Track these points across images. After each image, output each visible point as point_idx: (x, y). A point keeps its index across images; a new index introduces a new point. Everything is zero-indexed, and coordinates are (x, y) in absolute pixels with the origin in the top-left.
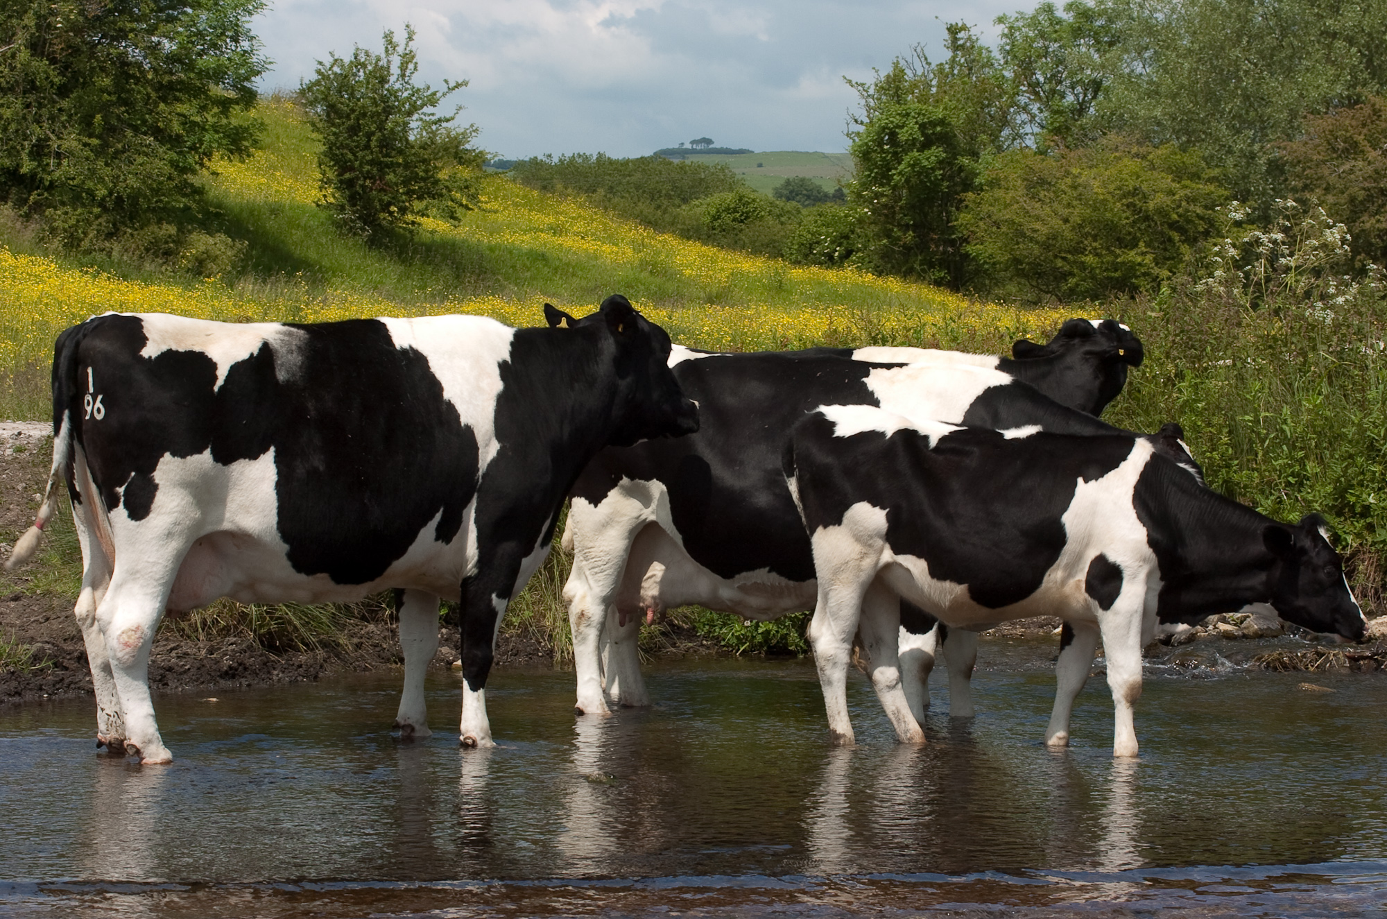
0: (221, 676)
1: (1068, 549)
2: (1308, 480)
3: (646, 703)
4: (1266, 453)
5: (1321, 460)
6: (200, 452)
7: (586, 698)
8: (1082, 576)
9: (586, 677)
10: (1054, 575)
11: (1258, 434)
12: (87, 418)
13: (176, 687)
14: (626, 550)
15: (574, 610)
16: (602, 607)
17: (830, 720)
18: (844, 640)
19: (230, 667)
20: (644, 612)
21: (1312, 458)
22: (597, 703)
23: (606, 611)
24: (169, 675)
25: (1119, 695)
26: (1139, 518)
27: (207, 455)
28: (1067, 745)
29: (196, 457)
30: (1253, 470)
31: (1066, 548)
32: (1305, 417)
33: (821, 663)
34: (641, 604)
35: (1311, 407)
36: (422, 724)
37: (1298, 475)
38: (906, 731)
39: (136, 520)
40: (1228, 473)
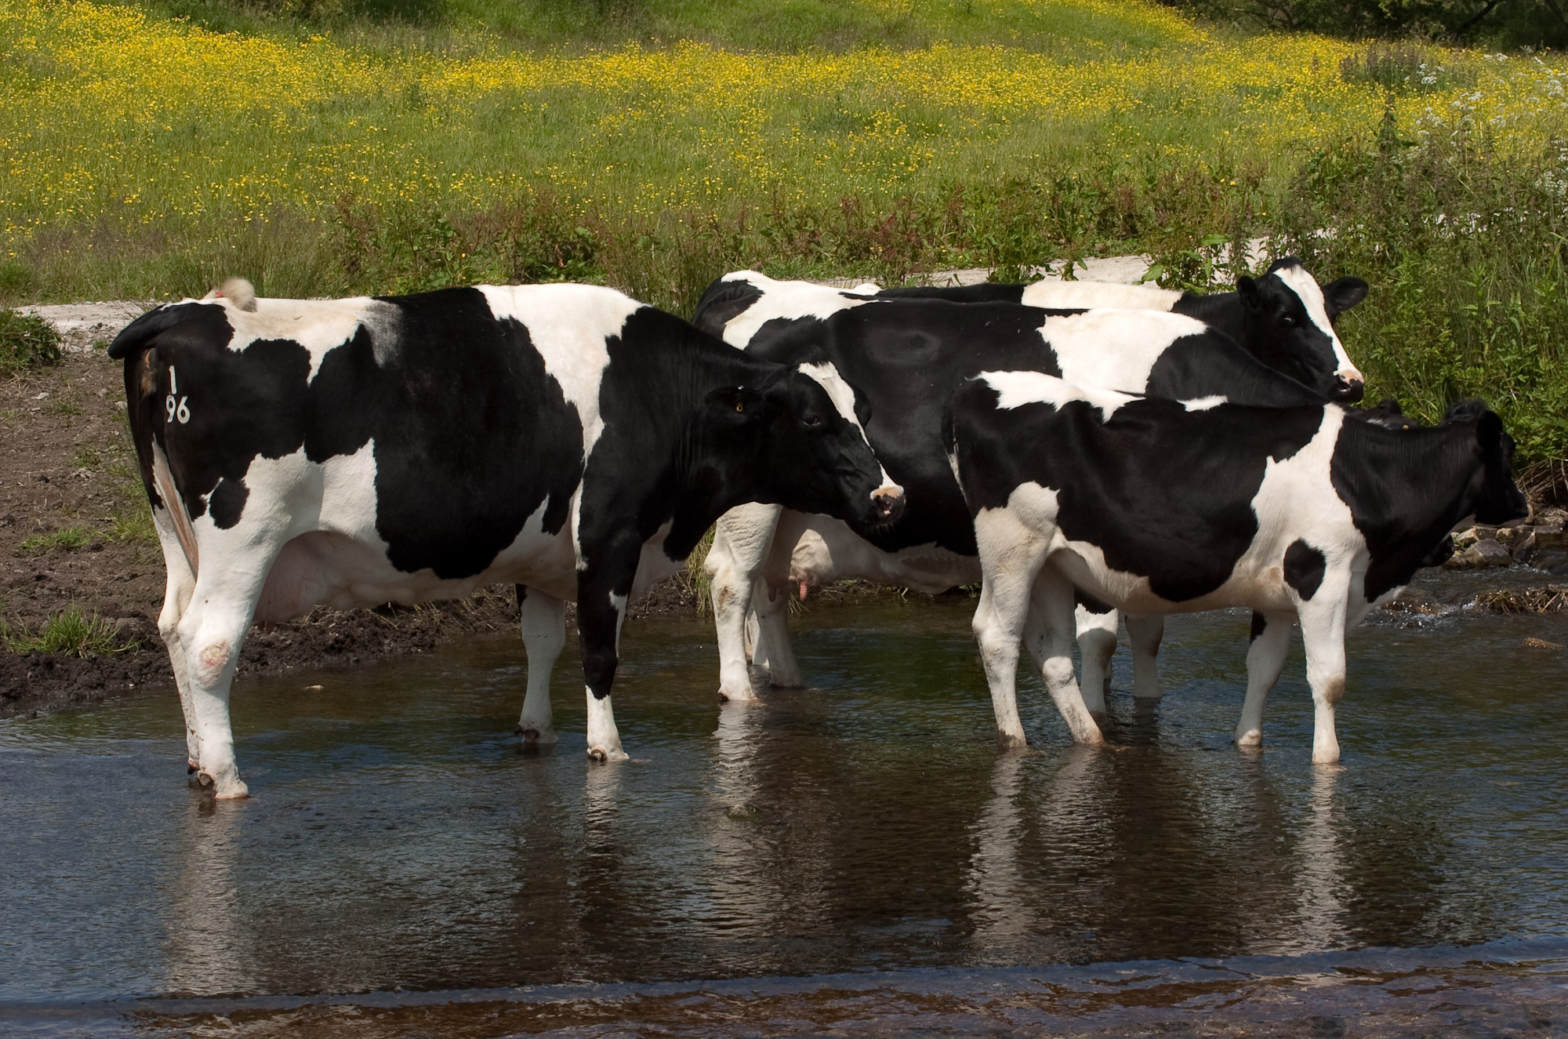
0: (326, 651)
1: (1261, 536)
2: (1540, 376)
3: (797, 682)
4: (1493, 348)
5: (1554, 355)
6: (294, 451)
7: (730, 684)
8: (1278, 564)
9: (731, 660)
10: (1246, 565)
11: (1484, 325)
12: (170, 420)
13: (276, 668)
14: (773, 521)
15: (717, 584)
16: (748, 583)
17: (999, 721)
18: (1012, 633)
19: (336, 641)
20: (795, 586)
21: (1544, 353)
22: (743, 689)
23: (752, 588)
24: (269, 652)
25: (1319, 694)
26: (1341, 496)
27: (301, 451)
28: (1260, 745)
29: (289, 456)
30: (1479, 366)
31: (1257, 535)
32: (1537, 307)
33: (987, 657)
34: (791, 577)
35: (1544, 294)
36: (547, 730)
37: (1530, 372)
38: (1082, 731)
39: (224, 528)
40: (1450, 370)
